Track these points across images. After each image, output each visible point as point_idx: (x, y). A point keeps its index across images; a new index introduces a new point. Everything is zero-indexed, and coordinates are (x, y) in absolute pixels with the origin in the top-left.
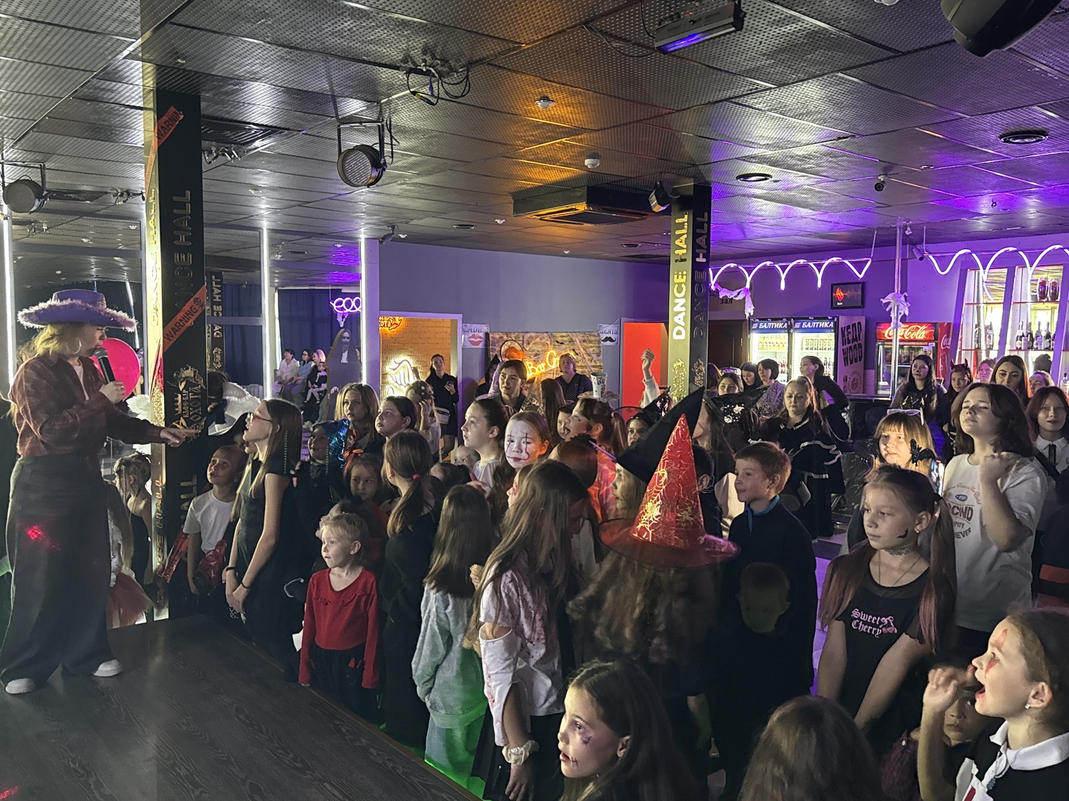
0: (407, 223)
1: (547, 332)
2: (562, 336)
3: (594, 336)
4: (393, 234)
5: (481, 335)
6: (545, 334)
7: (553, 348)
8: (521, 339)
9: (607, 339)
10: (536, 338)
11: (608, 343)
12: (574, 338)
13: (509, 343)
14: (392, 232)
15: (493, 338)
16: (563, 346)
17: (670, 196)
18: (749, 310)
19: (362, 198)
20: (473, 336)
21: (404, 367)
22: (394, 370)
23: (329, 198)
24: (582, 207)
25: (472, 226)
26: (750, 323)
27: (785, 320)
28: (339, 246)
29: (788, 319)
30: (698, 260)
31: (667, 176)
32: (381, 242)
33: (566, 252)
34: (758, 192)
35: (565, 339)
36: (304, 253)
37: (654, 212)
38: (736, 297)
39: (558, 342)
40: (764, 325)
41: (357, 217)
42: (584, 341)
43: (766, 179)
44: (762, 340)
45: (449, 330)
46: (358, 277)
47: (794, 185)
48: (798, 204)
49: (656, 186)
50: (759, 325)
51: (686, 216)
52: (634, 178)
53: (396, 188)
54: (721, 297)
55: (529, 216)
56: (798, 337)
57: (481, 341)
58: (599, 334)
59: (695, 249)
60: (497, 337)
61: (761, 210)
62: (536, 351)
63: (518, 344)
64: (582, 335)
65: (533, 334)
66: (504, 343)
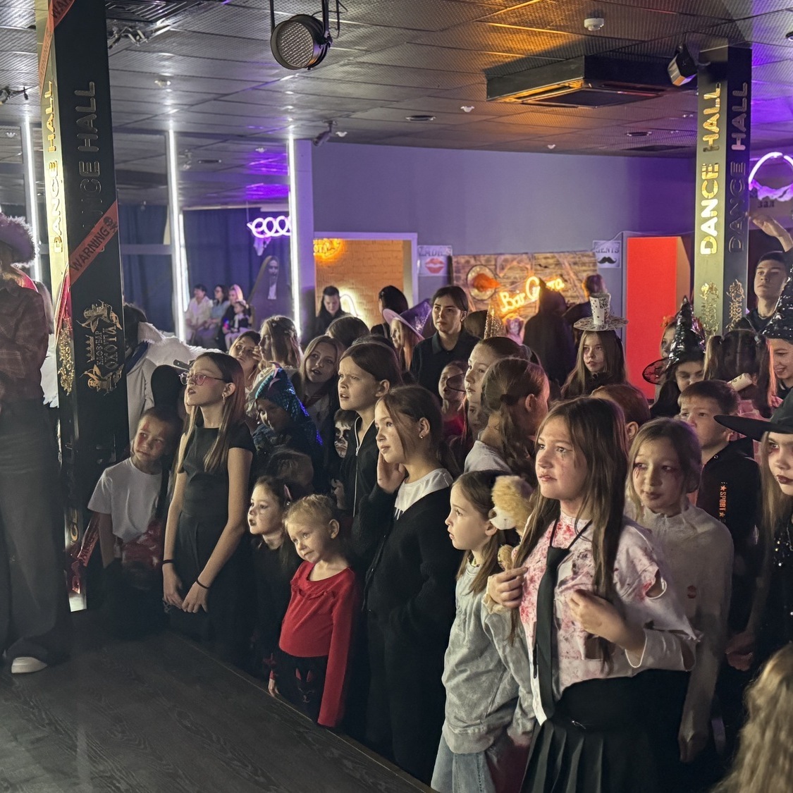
0: (348, 116)
1: (526, 253)
2: (546, 258)
3: (588, 256)
4: (330, 131)
5: (442, 259)
6: (524, 256)
7: (535, 274)
8: (493, 263)
9: (605, 260)
10: (512, 261)
11: (607, 265)
12: (561, 260)
13: (478, 269)
14: (328, 129)
15: (458, 263)
16: (547, 271)
17: (697, 63)
19: (290, 86)
20: (432, 261)
24: (577, 84)
25: (431, 117)
28: (261, 150)
30: (734, 147)
31: (693, 38)
32: (315, 144)
35: (551, 261)
36: (217, 161)
37: (674, 86)
38: (780, 197)
39: (540, 265)
41: (285, 111)
42: (575, 264)
45: (401, 255)
46: (285, 191)
49: (677, 52)
51: (718, 90)
52: (647, 42)
53: (338, 71)
54: (760, 198)
55: (507, 100)
57: (440, 268)
58: (594, 254)
59: (731, 130)
60: (462, 260)
62: (512, 278)
63: (490, 269)
64: (572, 256)
65: (508, 257)
66: (471, 269)
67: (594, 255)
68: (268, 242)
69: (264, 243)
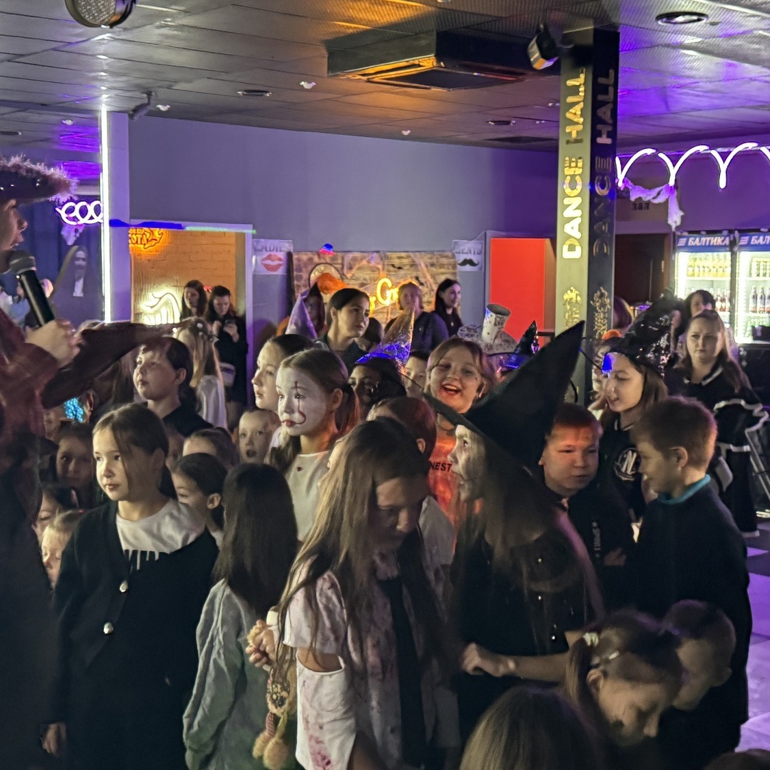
0: (169, 87)
1: (377, 252)
2: (400, 258)
3: (446, 257)
4: (149, 104)
5: (282, 255)
6: (375, 254)
7: (388, 276)
8: (340, 261)
9: (465, 262)
10: (362, 260)
11: (468, 268)
12: (417, 261)
13: (322, 267)
14: (146, 101)
15: (299, 260)
16: (402, 272)
17: (559, 45)
18: (675, 218)
19: (102, 48)
20: (269, 257)
21: (166, 304)
22: (152, 307)
23: (55, 49)
24: (428, 62)
25: (267, 92)
26: (676, 239)
27: (725, 233)
28: (69, 122)
29: (731, 232)
30: (600, 140)
31: (555, 16)
32: (131, 116)
33: (406, 133)
34: (689, 40)
35: (405, 261)
36: (17, 133)
37: (535, 70)
38: (654, 198)
39: (393, 266)
40: (694, 241)
41: (96, 79)
42: (432, 265)
43: (699, 20)
44: (692, 263)
45: (233, 250)
46: (97, 170)
47: (741, 30)
48: (746, 59)
49: (538, 31)
50: (687, 241)
51: (582, 76)
52: (506, 18)
53: (153, 33)
54: (633, 199)
55: (350, 76)
56: (745, 257)
57: (279, 265)
58: (454, 255)
59: (596, 121)
60: (305, 257)
61: (691, 69)
62: (362, 279)
63: (335, 268)
64: (429, 256)
65: (358, 255)
66: (314, 268)
67: (453, 257)
68: (81, 230)
69: (76, 231)
